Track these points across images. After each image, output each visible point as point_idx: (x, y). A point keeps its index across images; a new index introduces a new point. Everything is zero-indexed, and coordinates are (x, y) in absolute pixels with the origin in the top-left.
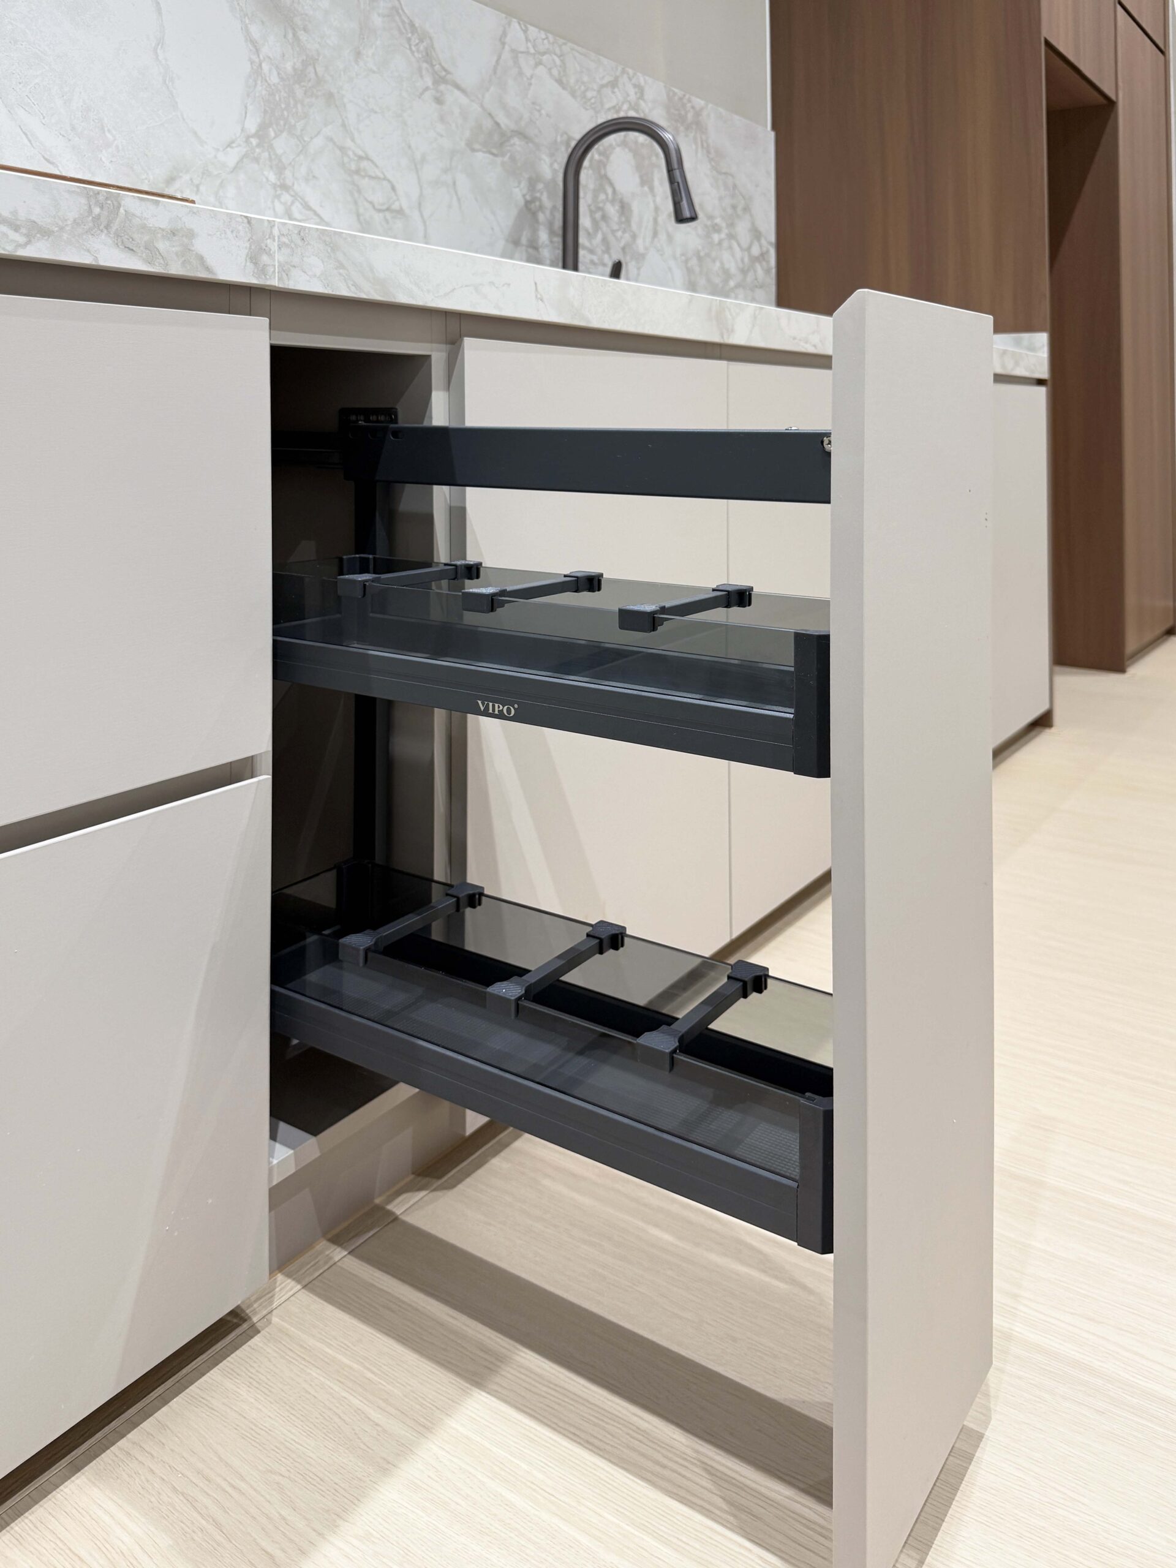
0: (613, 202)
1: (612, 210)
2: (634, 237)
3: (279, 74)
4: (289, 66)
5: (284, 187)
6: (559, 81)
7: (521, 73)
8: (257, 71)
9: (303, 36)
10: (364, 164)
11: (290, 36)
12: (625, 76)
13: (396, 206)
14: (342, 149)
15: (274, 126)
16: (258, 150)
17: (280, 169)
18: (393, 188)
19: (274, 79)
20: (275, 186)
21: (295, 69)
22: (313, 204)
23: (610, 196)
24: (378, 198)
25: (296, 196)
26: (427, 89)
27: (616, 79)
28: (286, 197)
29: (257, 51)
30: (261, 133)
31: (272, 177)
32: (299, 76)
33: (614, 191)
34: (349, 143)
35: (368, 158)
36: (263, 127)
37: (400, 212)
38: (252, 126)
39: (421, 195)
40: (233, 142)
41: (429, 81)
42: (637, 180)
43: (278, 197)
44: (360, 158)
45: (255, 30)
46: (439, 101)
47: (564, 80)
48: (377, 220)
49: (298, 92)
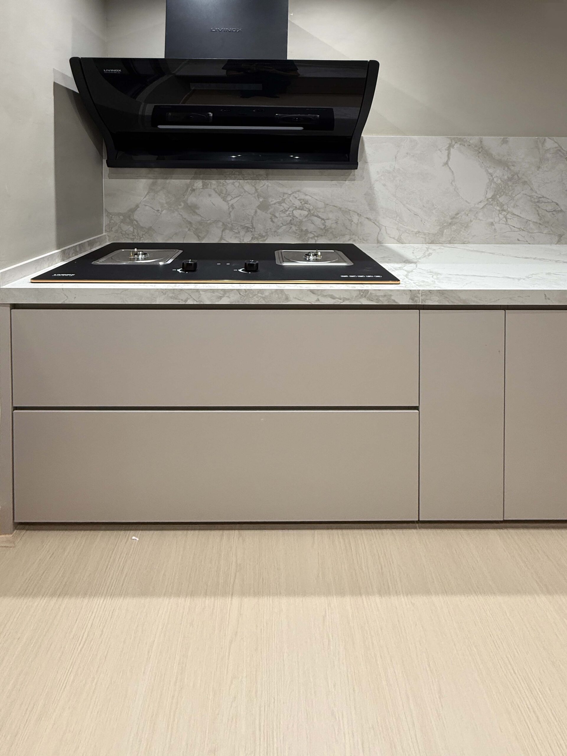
3: (501, 180)
4: (506, 177)
5: (503, 210)
8: (492, 181)
9: (512, 168)
11: (506, 169)
13: (558, 209)
14: (531, 196)
15: (499, 195)
16: (492, 202)
17: (502, 206)
18: (557, 204)
19: (499, 181)
20: (499, 211)
21: (508, 177)
24: (549, 208)
25: (508, 212)
28: (504, 213)
29: (492, 176)
30: (493, 198)
32: (510, 179)
34: (534, 194)
35: (543, 197)
36: (494, 196)
37: (561, 211)
38: (489, 195)
40: (481, 201)
43: (501, 213)
44: (540, 197)
45: (491, 171)
48: (548, 215)
49: (510, 183)
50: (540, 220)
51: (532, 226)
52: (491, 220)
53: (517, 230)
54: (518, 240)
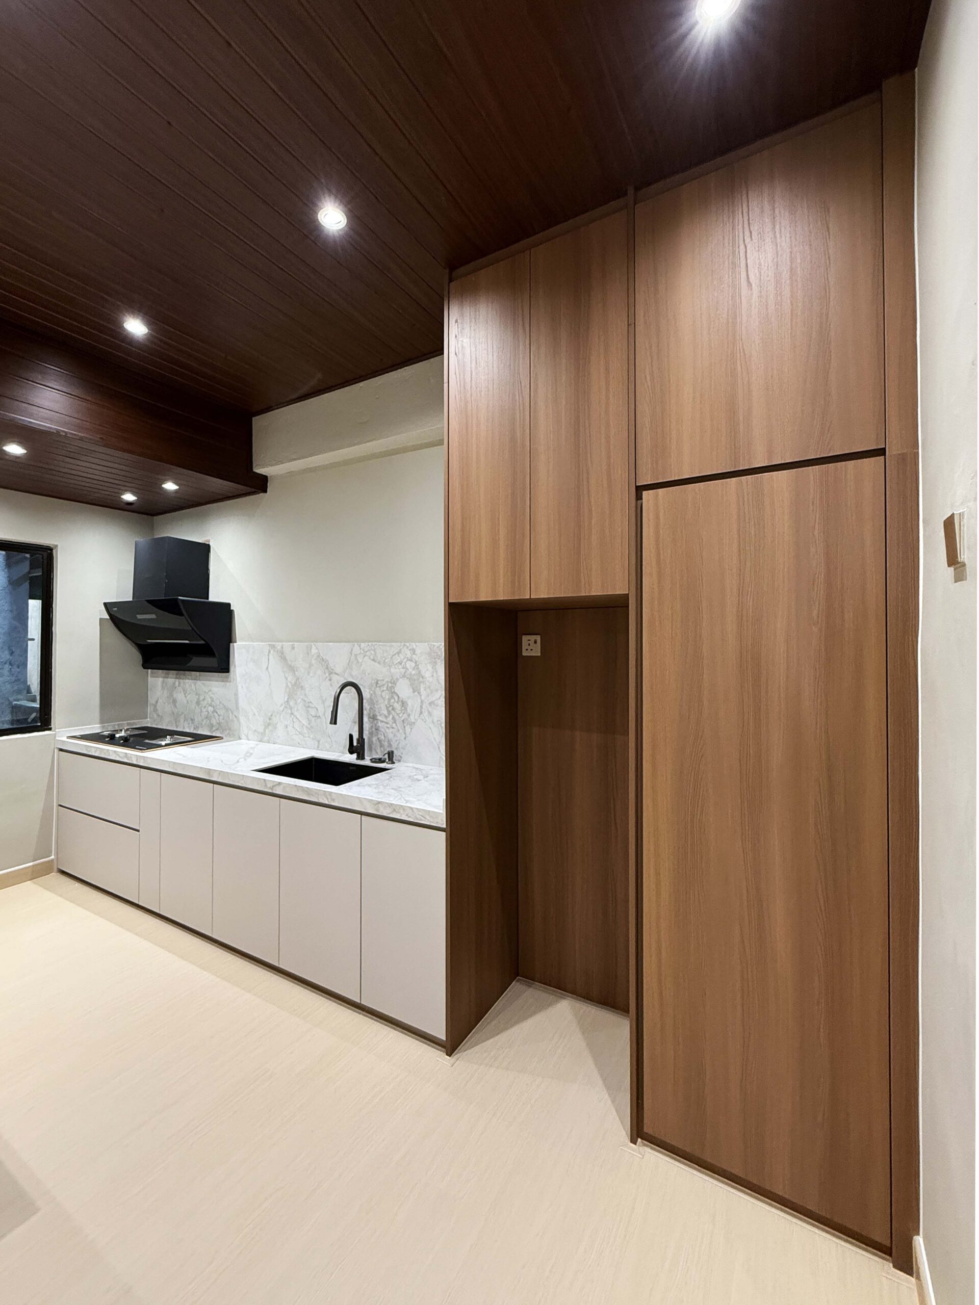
0: (397, 702)
1: (397, 706)
2: (409, 715)
5: (292, 714)
6: (374, 660)
7: (358, 662)
8: (287, 686)
9: (296, 673)
10: (310, 704)
12: (405, 647)
13: (318, 715)
14: (305, 701)
15: (290, 698)
17: (291, 709)
18: (317, 710)
20: (290, 714)
22: (298, 717)
23: (396, 700)
24: (313, 714)
25: (294, 716)
26: (327, 677)
27: (401, 650)
28: (292, 716)
30: (287, 701)
31: (289, 711)
32: (295, 683)
33: (399, 697)
34: (306, 699)
35: (311, 702)
36: (288, 699)
37: (319, 716)
38: (286, 700)
39: (325, 711)
41: (327, 675)
42: (411, 690)
45: (287, 675)
46: (330, 680)
47: (376, 659)
48: (313, 719)
49: (295, 688)
50: (309, 724)
51: (305, 731)
52: (286, 723)
53: (298, 733)
54: (299, 743)
